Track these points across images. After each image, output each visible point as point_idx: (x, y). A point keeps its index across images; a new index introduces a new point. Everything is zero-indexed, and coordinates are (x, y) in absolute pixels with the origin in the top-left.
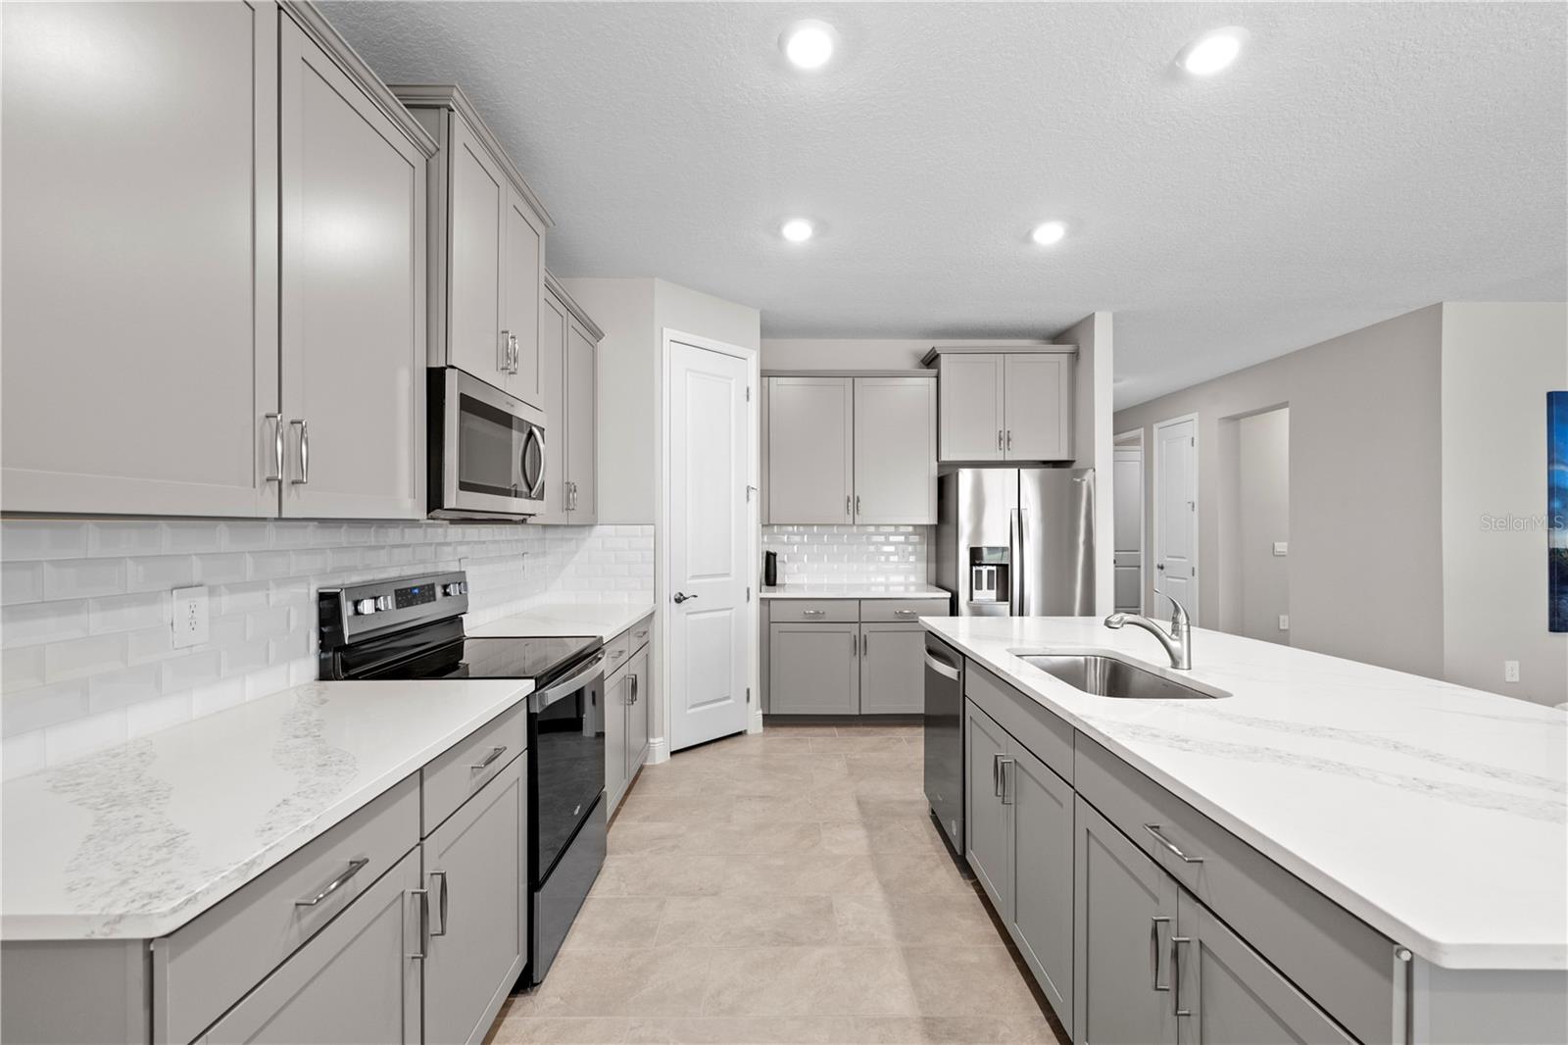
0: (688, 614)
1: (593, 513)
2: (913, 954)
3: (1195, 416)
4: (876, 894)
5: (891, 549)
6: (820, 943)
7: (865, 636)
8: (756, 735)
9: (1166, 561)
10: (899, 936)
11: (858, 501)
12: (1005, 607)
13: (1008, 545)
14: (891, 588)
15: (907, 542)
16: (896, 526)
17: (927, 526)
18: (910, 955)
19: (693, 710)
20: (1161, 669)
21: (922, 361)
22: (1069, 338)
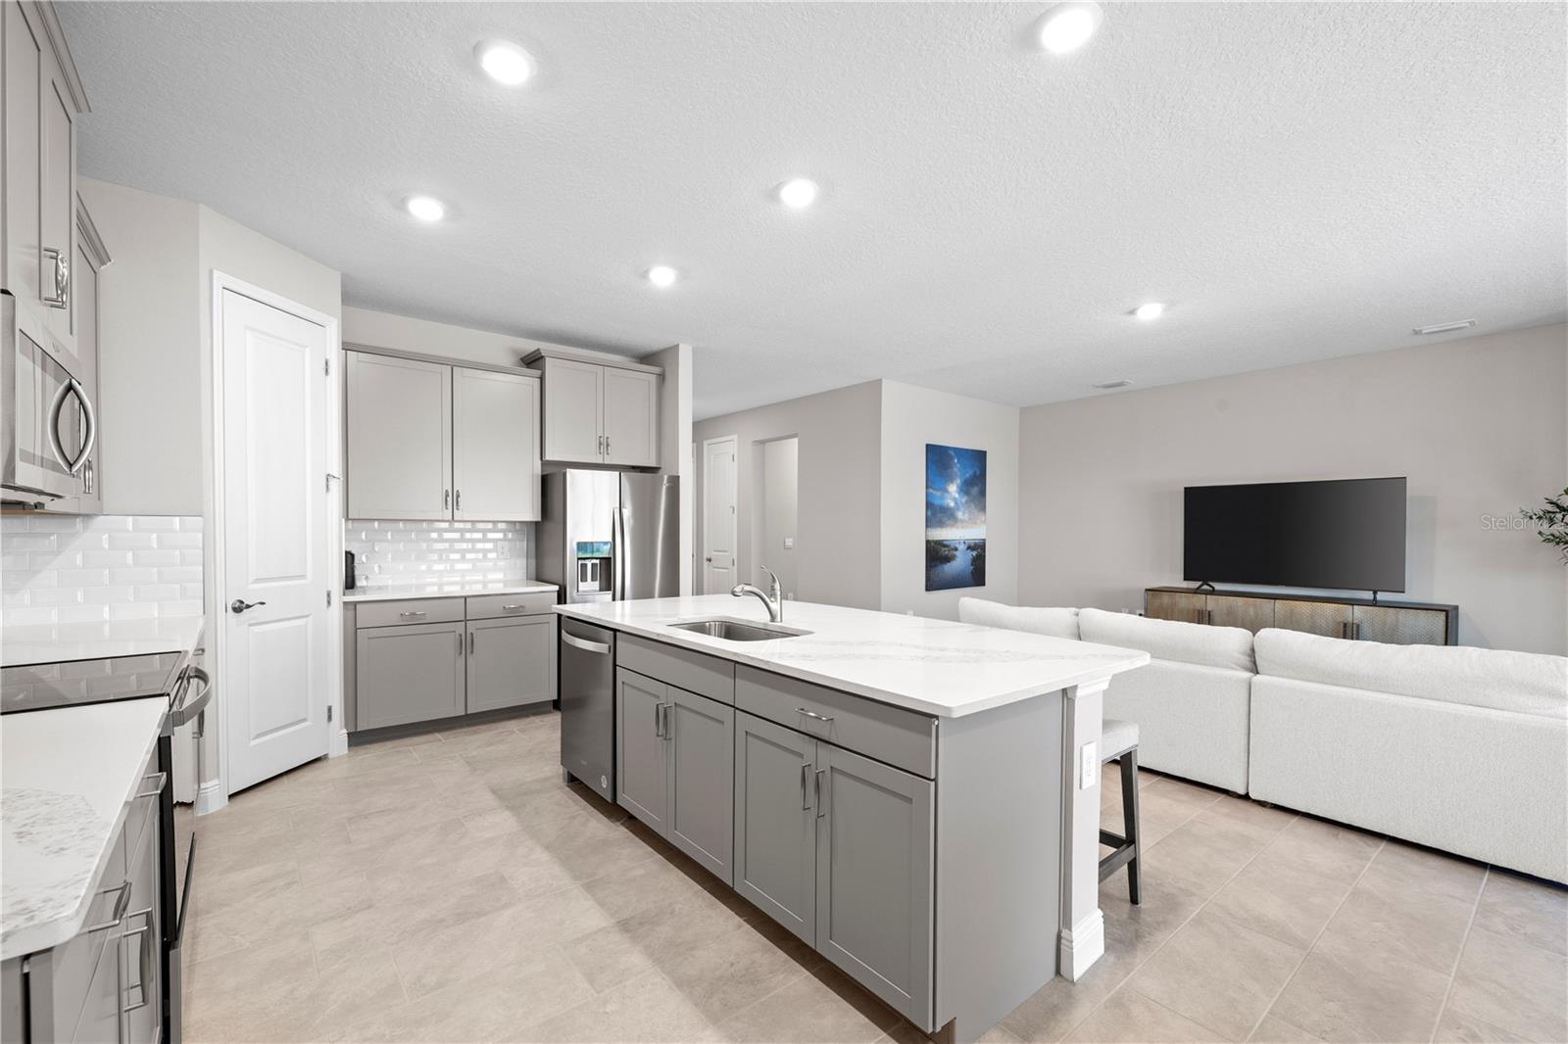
0: (250, 625)
1: (99, 499)
2: (592, 886)
3: (735, 437)
4: (541, 855)
5: (490, 546)
6: (505, 906)
7: (472, 634)
8: (339, 758)
9: (713, 555)
10: (576, 878)
11: (458, 496)
12: (608, 595)
13: (611, 540)
14: (490, 585)
15: (505, 539)
16: (495, 522)
17: (526, 522)
18: (590, 888)
19: (258, 741)
20: (765, 624)
21: (522, 359)
22: (655, 360)
